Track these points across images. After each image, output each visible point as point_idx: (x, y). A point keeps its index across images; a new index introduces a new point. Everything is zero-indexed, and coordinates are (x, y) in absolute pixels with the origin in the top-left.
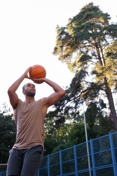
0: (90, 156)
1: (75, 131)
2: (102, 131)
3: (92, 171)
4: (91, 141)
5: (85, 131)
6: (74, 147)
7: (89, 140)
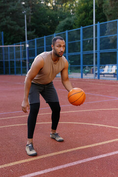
0: (96, 39)
1: (82, 5)
2: (111, 11)
3: (96, 54)
4: (98, 24)
5: (93, 5)
6: (81, 28)
7: (96, 22)
